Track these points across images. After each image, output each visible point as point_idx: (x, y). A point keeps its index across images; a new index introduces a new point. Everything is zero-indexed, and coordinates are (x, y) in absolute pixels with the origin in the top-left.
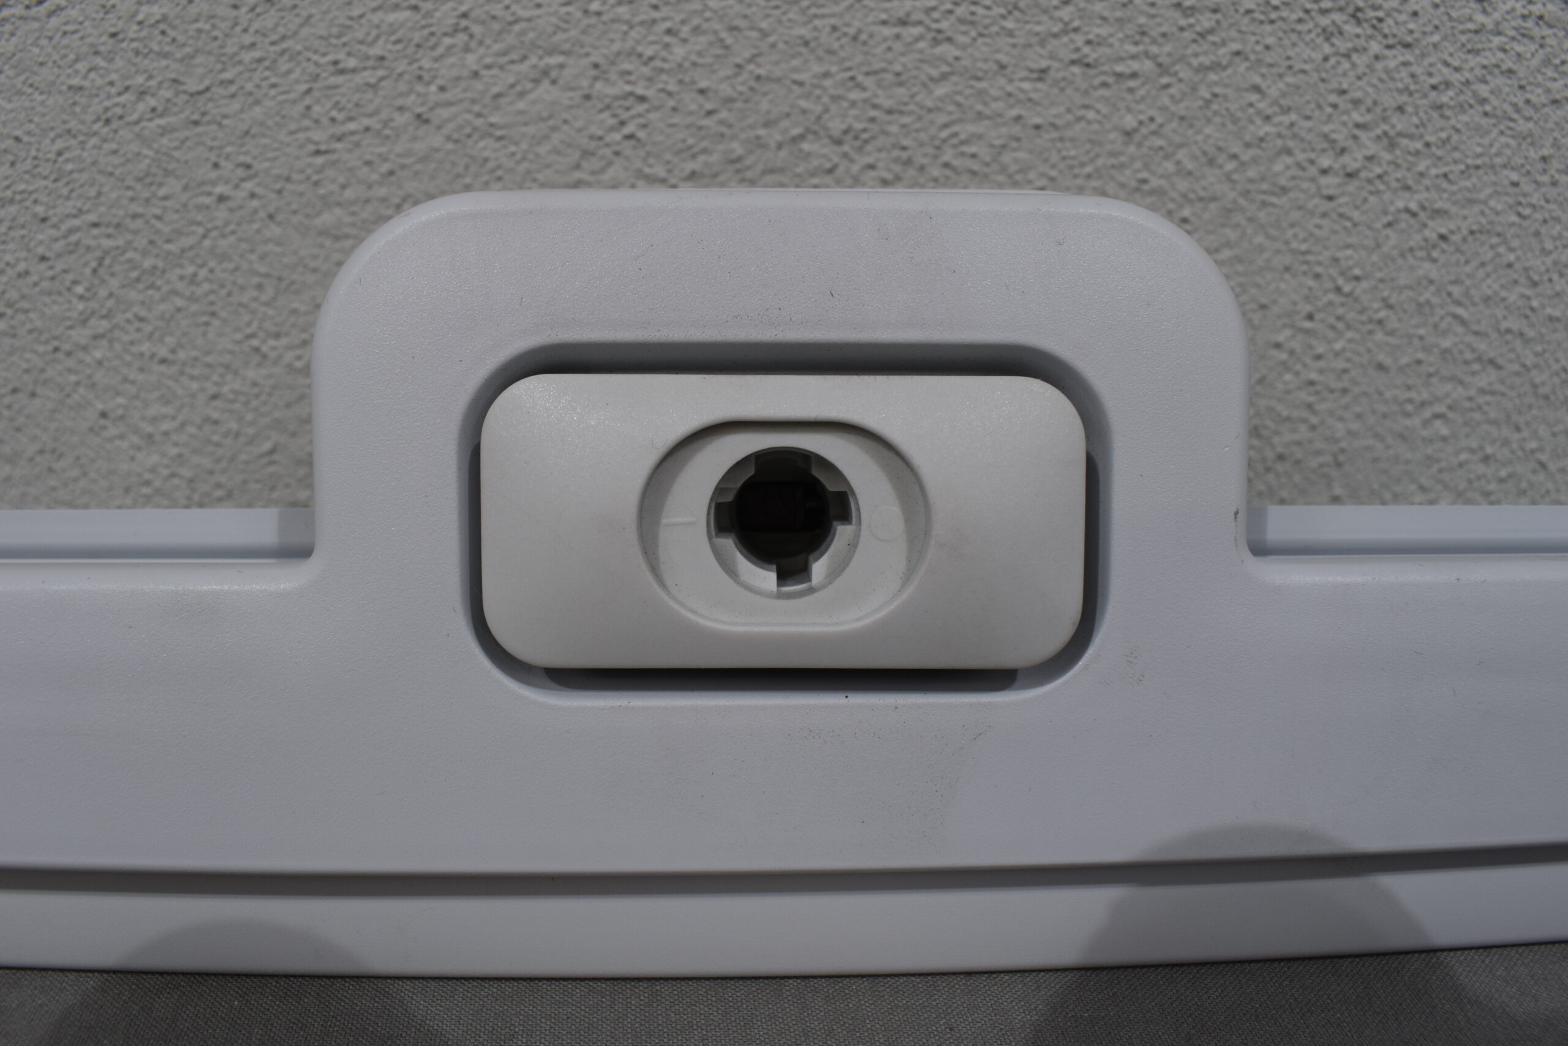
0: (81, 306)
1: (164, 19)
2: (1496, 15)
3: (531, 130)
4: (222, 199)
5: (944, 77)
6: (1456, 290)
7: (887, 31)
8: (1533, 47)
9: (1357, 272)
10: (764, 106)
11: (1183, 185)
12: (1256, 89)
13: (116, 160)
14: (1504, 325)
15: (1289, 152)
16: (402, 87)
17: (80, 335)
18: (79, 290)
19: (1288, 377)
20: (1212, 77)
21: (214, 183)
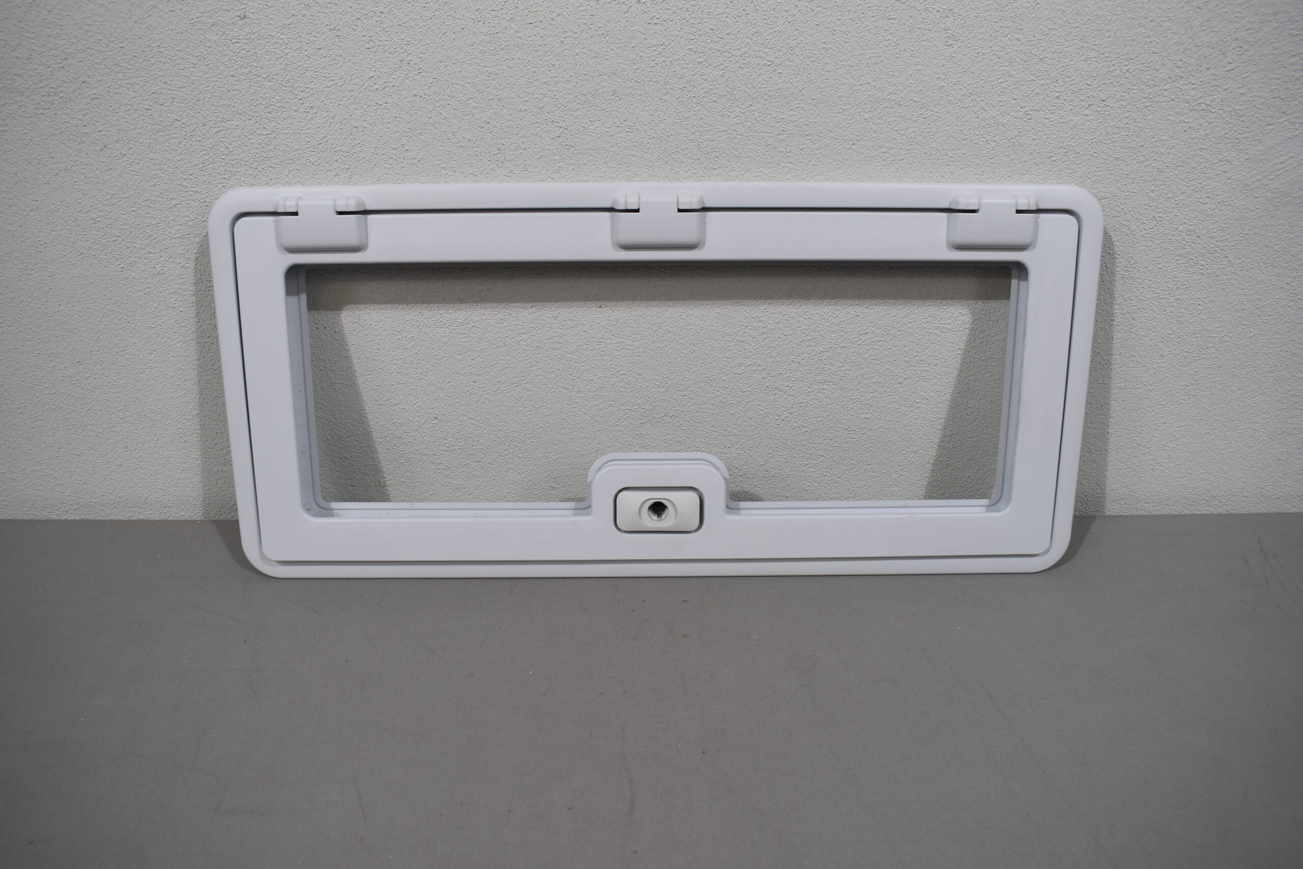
0: (507, 447)
1: (532, 394)
2: (813, 389)
3: (608, 415)
4: (541, 427)
5: (693, 405)
6: (811, 441)
7: (681, 397)
8: (822, 394)
9: (786, 439)
10: (656, 411)
11: (745, 423)
12: (759, 405)
13: (519, 420)
14: (824, 448)
15: (768, 416)
16: (581, 407)
17: (506, 452)
18: (507, 444)
19: (773, 460)
20: (750, 403)
21: (540, 424)
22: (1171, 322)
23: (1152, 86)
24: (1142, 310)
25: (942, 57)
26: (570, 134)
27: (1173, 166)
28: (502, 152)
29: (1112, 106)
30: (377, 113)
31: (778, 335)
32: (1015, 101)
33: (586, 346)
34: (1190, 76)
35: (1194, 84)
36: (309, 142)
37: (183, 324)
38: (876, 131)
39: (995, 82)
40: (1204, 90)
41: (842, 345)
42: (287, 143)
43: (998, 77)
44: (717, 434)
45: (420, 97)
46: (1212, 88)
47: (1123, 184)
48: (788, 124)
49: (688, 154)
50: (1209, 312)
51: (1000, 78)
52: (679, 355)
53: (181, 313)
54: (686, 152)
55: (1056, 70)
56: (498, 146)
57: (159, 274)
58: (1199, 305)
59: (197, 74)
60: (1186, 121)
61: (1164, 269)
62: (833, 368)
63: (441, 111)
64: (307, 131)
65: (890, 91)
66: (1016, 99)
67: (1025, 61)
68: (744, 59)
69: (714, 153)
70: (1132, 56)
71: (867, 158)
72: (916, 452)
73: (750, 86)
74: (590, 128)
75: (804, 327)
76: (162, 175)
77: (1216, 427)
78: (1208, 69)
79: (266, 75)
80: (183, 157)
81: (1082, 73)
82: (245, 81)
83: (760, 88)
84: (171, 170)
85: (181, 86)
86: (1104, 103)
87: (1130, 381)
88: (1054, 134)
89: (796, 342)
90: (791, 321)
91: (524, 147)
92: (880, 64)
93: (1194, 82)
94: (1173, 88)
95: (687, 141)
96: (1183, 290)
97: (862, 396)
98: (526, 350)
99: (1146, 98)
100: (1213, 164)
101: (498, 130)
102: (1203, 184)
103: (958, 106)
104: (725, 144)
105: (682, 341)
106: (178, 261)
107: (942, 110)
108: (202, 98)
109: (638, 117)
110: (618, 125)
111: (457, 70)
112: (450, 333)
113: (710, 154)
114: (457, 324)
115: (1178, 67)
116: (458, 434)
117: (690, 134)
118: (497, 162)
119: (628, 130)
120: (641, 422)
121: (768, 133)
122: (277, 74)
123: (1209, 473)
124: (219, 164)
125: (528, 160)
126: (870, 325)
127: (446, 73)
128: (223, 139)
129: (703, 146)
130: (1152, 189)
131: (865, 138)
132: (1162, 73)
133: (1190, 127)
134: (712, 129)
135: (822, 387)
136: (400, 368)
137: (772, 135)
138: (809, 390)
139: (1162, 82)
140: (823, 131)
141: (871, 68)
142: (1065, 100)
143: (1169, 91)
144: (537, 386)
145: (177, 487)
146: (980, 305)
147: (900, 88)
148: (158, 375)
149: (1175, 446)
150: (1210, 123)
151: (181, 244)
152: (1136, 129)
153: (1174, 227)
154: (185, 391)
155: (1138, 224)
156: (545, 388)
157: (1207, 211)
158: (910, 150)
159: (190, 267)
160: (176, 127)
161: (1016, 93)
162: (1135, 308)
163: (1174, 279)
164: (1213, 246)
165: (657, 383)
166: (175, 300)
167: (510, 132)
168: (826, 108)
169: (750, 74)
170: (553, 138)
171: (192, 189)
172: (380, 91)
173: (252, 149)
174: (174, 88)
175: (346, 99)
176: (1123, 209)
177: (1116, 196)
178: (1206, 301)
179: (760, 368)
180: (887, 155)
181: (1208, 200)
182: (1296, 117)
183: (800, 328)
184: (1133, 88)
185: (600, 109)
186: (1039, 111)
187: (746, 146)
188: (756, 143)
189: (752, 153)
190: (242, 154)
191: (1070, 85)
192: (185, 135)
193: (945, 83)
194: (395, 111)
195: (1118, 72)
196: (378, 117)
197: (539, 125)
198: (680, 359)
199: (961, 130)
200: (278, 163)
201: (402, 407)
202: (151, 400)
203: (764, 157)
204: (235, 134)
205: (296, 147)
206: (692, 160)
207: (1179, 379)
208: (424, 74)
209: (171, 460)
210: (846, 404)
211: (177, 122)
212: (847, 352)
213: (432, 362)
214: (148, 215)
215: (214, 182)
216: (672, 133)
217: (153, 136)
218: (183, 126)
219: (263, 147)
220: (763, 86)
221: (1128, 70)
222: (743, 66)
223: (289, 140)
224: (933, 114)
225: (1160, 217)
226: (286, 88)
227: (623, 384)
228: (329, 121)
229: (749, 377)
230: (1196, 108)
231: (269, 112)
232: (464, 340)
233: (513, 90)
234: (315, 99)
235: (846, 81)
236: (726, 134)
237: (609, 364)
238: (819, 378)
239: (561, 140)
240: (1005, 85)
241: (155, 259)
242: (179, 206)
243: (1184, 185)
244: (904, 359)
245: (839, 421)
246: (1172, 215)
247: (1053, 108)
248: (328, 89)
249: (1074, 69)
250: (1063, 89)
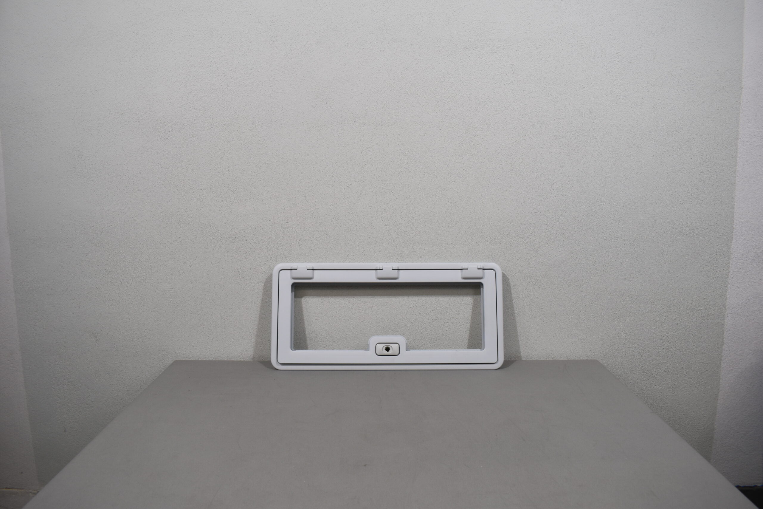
1: (352, 323)
2: (431, 322)
8: (434, 323)
13: (348, 331)
22: (529, 301)
26: (365, 252)
32: (477, 243)
33: (368, 309)
39: (471, 238)
41: (438, 308)
45: (329, 242)
59: (273, 236)
62: (436, 315)
70: (505, 231)
72: (462, 341)
74: (370, 250)
83: (412, 241)
85: (269, 238)
95: (395, 254)
97: (445, 324)
98: (351, 310)
102: (530, 263)
103: (462, 245)
105: (394, 307)
106: (259, 283)
107: (458, 245)
109: (382, 248)
110: (377, 250)
111: (338, 236)
112: (331, 305)
113: (401, 257)
114: (333, 302)
116: (331, 335)
117: (395, 252)
118: (347, 259)
119: (380, 251)
121: (415, 252)
122: (294, 236)
124: (276, 258)
125: (354, 258)
126: (445, 303)
127: (335, 237)
128: (277, 252)
129: (399, 255)
130: (516, 264)
131: (440, 253)
134: (401, 251)
135: (433, 321)
136: (316, 315)
139: (514, 237)
140: (429, 251)
142: (489, 242)
144: (354, 321)
146: (475, 297)
147: (447, 240)
148: (248, 316)
152: (509, 249)
153: (525, 274)
156: (356, 321)
161: (476, 241)
163: (528, 289)
167: (350, 251)
169: (410, 237)
170: (361, 253)
172: (319, 241)
173: (285, 254)
175: (310, 243)
176: (510, 270)
178: (538, 295)
179: (416, 315)
180: (446, 257)
181: (532, 267)
182: (551, 245)
185: (373, 246)
186: (483, 245)
187: (409, 255)
188: (412, 254)
189: (411, 257)
190: (282, 256)
192: (268, 250)
193: (458, 239)
194: (322, 246)
195: (502, 235)
196: (318, 247)
197: (358, 250)
198: (393, 313)
205: (296, 254)
209: (246, 343)
210: (441, 326)
212: (439, 311)
213: (325, 313)
216: (391, 252)
222: (408, 236)
224: (456, 247)
226: (295, 240)
229: (413, 318)
231: (290, 245)
234: (302, 242)
236: (404, 252)
237: (374, 314)
238: (432, 318)
240: (473, 239)
244: (456, 312)
245: (439, 332)
246: (523, 271)
247: (487, 244)
248: (306, 240)
250: (488, 240)
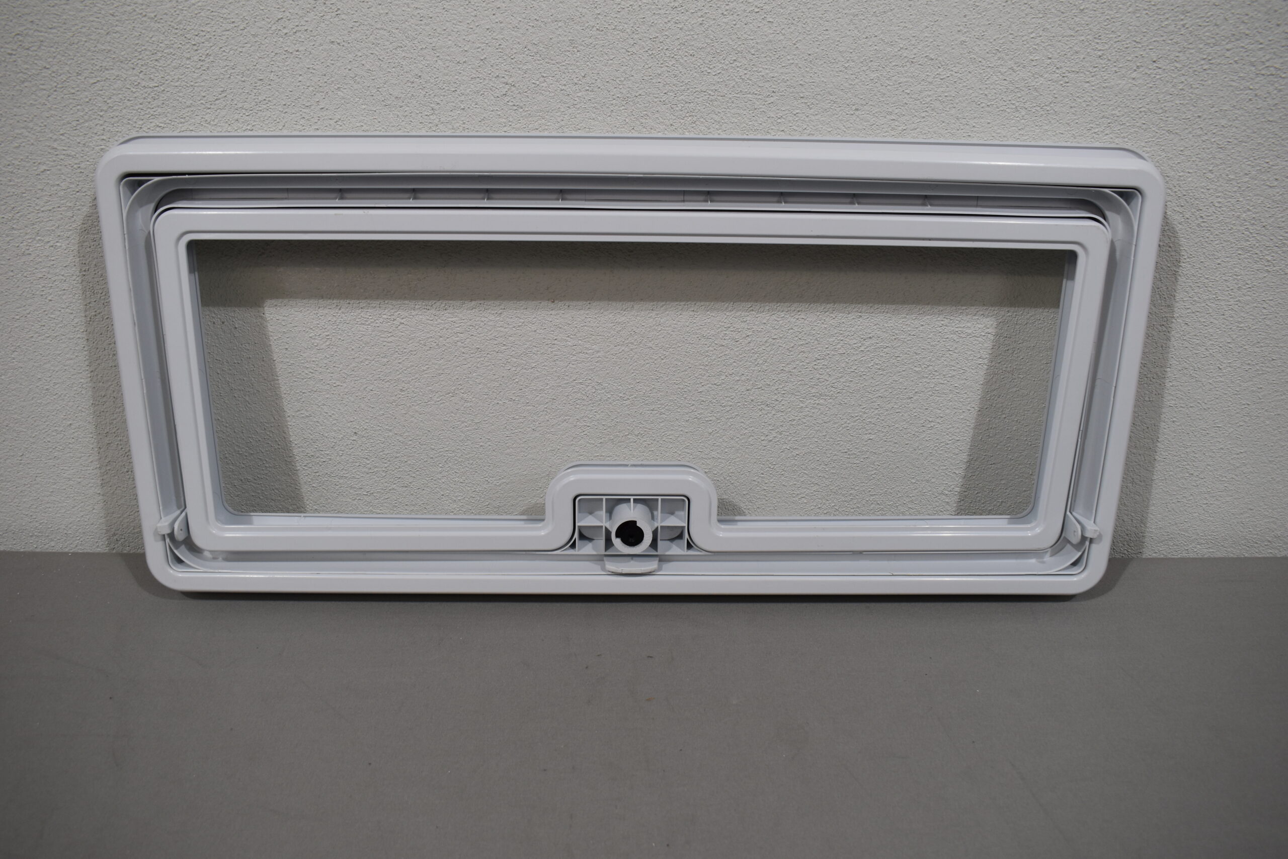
22: (1231, 329)
23: (1212, 45)
24: (1197, 313)
25: (964, 6)
26: (518, 92)
27: (1236, 142)
28: (436, 112)
29: (1164, 67)
30: (287, 63)
31: (765, 339)
32: (1049, 61)
33: (535, 349)
34: (1257, 34)
35: (1261, 44)
36: (204, 97)
37: (52, 316)
38: (884, 94)
39: (1025, 38)
40: (1273, 51)
41: (841, 351)
42: (178, 98)
43: (1030, 31)
44: (691, 456)
45: (339, 44)
46: (1283, 49)
47: (1176, 162)
48: (779, 84)
49: (660, 118)
50: (1276, 317)
51: (1032, 33)
52: (647, 361)
53: (50, 303)
54: (657, 115)
55: (1099, 23)
56: (432, 105)
57: (23, 254)
58: (1264, 308)
59: (70, 13)
60: (1251, 87)
61: (1223, 264)
62: (830, 379)
63: (363, 62)
64: (202, 84)
65: (902, 46)
66: (1050, 58)
67: (1062, 13)
68: (727, 5)
69: (690, 118)
71: (873, 127)
72: (928, 481)
73: (734, 37)
74: (542, 85)
75: (796, 329)
76: (27, 134)
77: (1282, 454)
78: (1278, 25)
79: (152, 15)
80: (53, 112)
81: (1130, 28)
82: (127, 22)
83: (746, 39)
84: (39, 129)
85: (50, 26)
86: (1155, 65)
87: (1181, 398)
88: (1096, 101)
89: (787, 347)
90: (781, 322)
91: (462, 107)
92: (890, 13)
93: (1261, 41)
94: (1237, 48)
95: (658, 103)
96: (1246, 291)
97: (865, 413)
98: (463, 353)
99: (1204, 59)
100: (1283, 140)
101: (432, 85)
102: (1271, 163)
103: (983, 66)
104: (704, 106)
105: (650, 344)
106: (47, 239)
107: (963, 70)
108: (76, 41)
109: (600, 72)
110: (576, 81)
111: (382, 12)
112: (373, 331)
113: (686, 118)
114: (381, 320)
115: (1243, 22)
116: (381, 453)
117: (662, 94)
118: (430, 125)
119: (588, 88)
120: (600, 441)
121: (756, 94)
122: (166, 14)
123: (1273, 509)
124: (97, 122)
125: (467, 123)
126: (875, 327)
127: (370, 15)
128: (100, 92)
129: (677, 109)
130: (1211, 168)
131: (871, 103)
132: (1224, 29)
133: (1256, 95)
134: (688, 89)
135: (817, 402)
136: (312, 373)
137: (760, 97)
138: (802, 405)
139: (1224, 40)
140: (821, 93)
141: (880, 18)
142: (1109, 60)
143: (1232, 51)
144: (477, 396)
145: (46, 512)
147: (913, 42)
148: (23, 376)
149: (1234, 476)
150: (1280, 90)
151: (51, 218)
152: (1193, 96)
153: (1236, 214)
154: (55, 397)
155: (1193, 210)
156: (486, 398)
157: (1274, 196)
158: (924, 117)
159: (61, 246)
160: (44, 77)
161: (1050, 50)
162: (1189, 311)
163: (1235, 277)
164: (1281, 238)
165: (620, 395)
166: (43, 287)
167: (446, 88)
168: (825, 65)
169: (734, 23)
170: (498, 97)
171: (64, 152)
172: (290, 36)
173: (136, 104)
174: (43, 29)
175: (249, 45)
176: (1175, 192)
177: (1168, 177)
178: (1272, 303)
179: (743, 378)
180: (897, 123)
181: (1276, 183)
183: (791, 331)
184: (1189, 46)
185: (554, 62)
186: (1078, 72)
187: (728, 110)
188: (741, 106)
189: (736, 118)
190: (124, 111)
191: (1115, 42)
192: (56, 87)
193: (967, 37)
194: (308, 61)
195: (1171, 28)
196: (288, 68)
197: (481, 81)
198: (647, 365)
199: (986, 95)
200: (168, 121)
201: (315, 420)
202: (14, 407)
203: (750, 123)
204: (116, 86)
206: (664, 126)
207: (1239, 396)
208: (343, 16)
209: (38, 479)
210: (846, 422)
211: (45, 70)
212: (847, 360)
213: (351, 366)
214: (11, 183)
215: (90, 144)
216: (640, 92)
217: (18, 87)
218: (53, 75)
219: (149, 103)
220: (750, 37)
221: (1183, 26)
222: (725, 13)
223: (181, 94)
224: (952, 75)
225: (1219, 202)
226: (177, 31)
227: (579, 395)
228: (229, 72)
229: (731, 388)
230: (1263, 72)
231: (156, 60)
232: (390, 340)
233: (450, 38)
234: (211, 44)
235: (849, 33)
236: (705, 95)
237: (563, 370)
238: (813, 391)
239: (506, 99)
240: (1038, 41)
241: (19, 236)
242: (48, 172)
243: (1249, 165)
244: (915, 369)
245: (836, 443)
246: (1233, 201)
247: (1095, 70)
248: (227, 33)
249: (1120, 23)
250: (1107, 46)
